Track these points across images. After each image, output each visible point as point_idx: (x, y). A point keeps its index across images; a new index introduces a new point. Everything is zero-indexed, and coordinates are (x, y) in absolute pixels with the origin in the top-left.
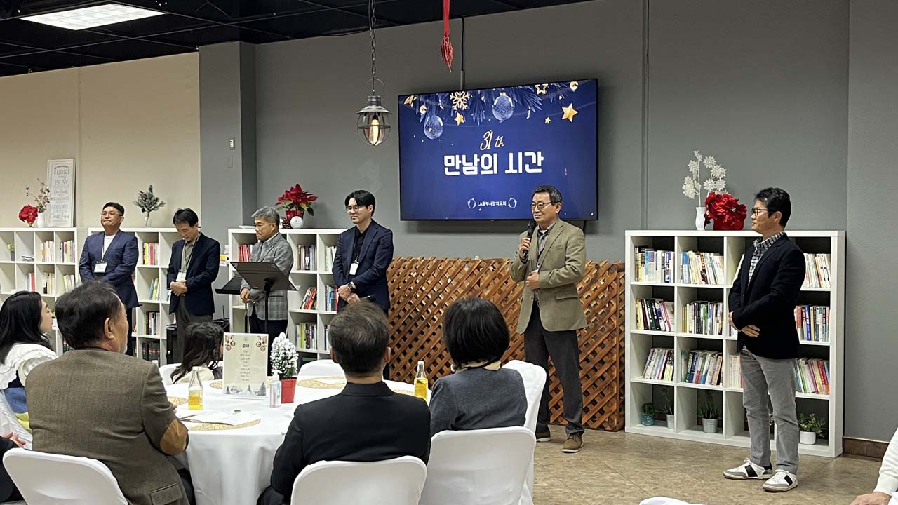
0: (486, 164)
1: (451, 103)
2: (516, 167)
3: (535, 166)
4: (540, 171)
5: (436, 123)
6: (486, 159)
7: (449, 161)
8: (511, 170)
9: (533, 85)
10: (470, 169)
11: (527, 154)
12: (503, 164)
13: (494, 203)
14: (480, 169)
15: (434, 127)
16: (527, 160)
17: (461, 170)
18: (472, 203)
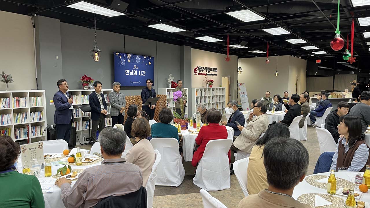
0: (135, 73)
1: (127, 56)
2: (140, 74)
3: (144, 74)
4: (145, 75)
5: (124, 61)
6: (135, 72)
7: (127, 71)
8: (139, 75)
9: (143, 56)
10: (131, 74)
11: (143, 71)
12: (138, 73)
13: (136, 82)
14: (133, 74)
15: (123, 62)
16: (143, 73)
17: (129, 74)
18: (131, 83)
